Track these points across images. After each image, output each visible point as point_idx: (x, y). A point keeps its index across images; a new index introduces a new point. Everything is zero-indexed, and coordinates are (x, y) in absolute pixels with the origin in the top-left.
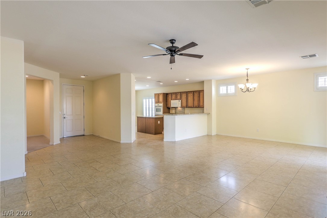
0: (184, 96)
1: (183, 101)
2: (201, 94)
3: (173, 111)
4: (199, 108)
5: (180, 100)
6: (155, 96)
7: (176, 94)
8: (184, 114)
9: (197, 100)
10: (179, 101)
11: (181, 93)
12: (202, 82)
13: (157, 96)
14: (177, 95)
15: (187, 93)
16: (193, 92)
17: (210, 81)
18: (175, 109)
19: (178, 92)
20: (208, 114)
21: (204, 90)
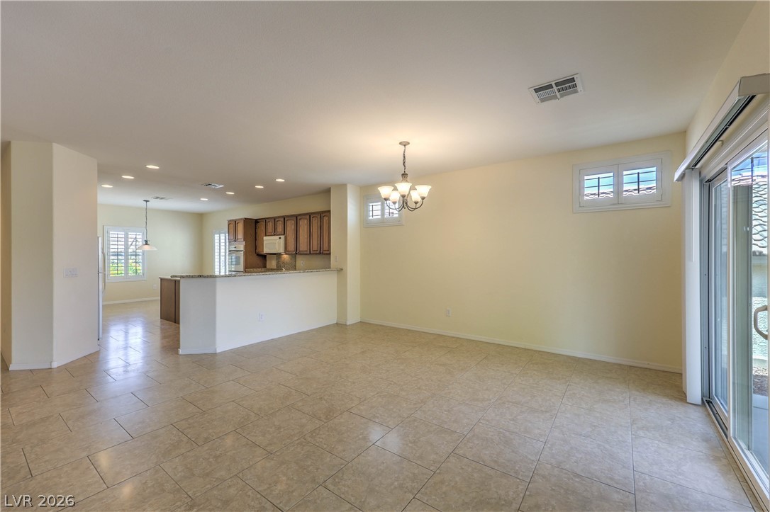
0: (291, 226)
1: (288, 238)
2: (326, 219)
3: (272, 263)
4: (320, 256)
5: (283, 237)
6: (229, 225)
7: (275, 219)
8: (295, 269)
9: (316, 236)
10: (280, 238)
11: (285, 219)
12: (326, 192)
13: (232, 226)
14: (277, 224)
15: (297, 218)
16: (308, 217)
17: (342, 187)
18: (277, 259)
19: (279, 217)
20: (340, 270)
21: (329, 211)
